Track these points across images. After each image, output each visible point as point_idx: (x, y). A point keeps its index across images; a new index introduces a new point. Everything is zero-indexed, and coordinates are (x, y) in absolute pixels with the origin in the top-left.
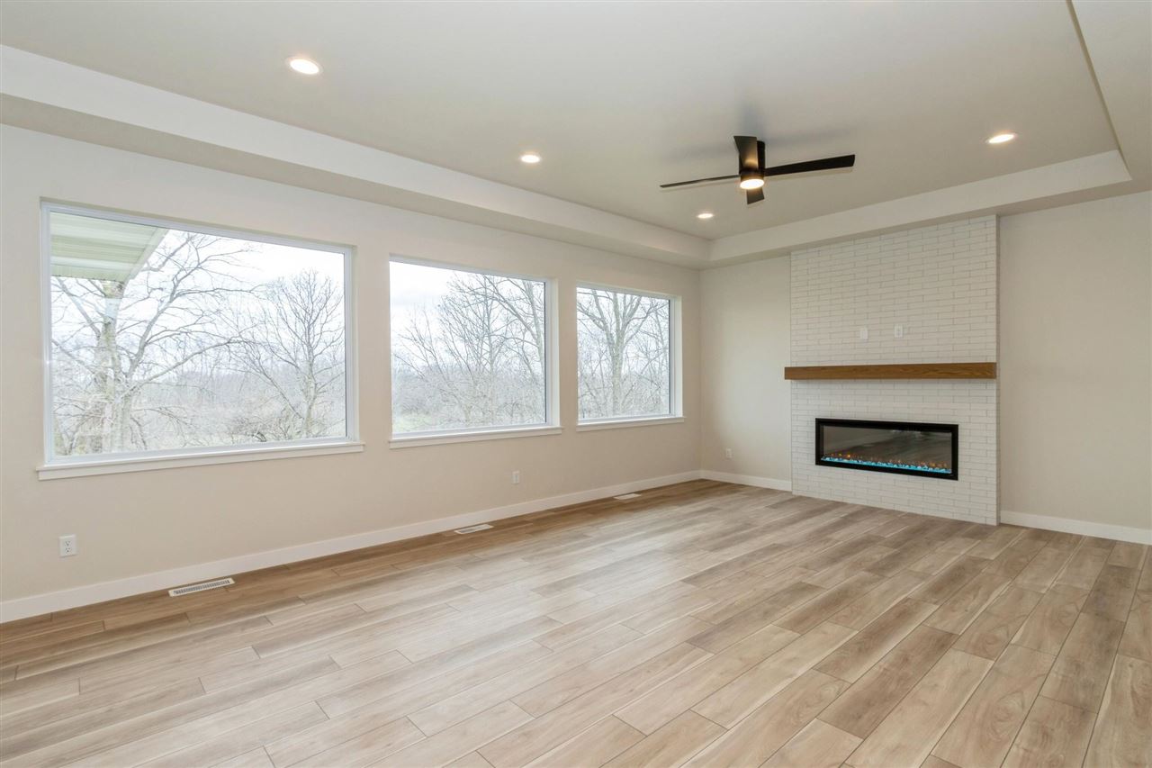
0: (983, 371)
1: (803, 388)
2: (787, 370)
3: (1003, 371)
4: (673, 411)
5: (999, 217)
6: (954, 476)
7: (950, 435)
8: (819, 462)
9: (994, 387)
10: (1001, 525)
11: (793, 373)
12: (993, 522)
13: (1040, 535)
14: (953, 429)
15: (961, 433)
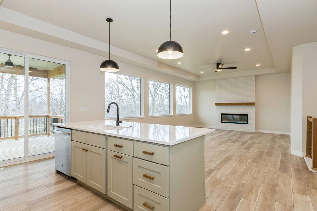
0: (253, 104)
1: (218, 107)
2: (215, 103)
3: (256, 104)
4: (190, 112)
5: (255, 76)
6: (247, 124)
7: (247, 116)
8: (222, 122)
9: (255, 107)
10: (255, 132)
11: (217, 104)
12: (254, 132)
13: (262, 133)
14: (247, 115)
15: (249, 115)
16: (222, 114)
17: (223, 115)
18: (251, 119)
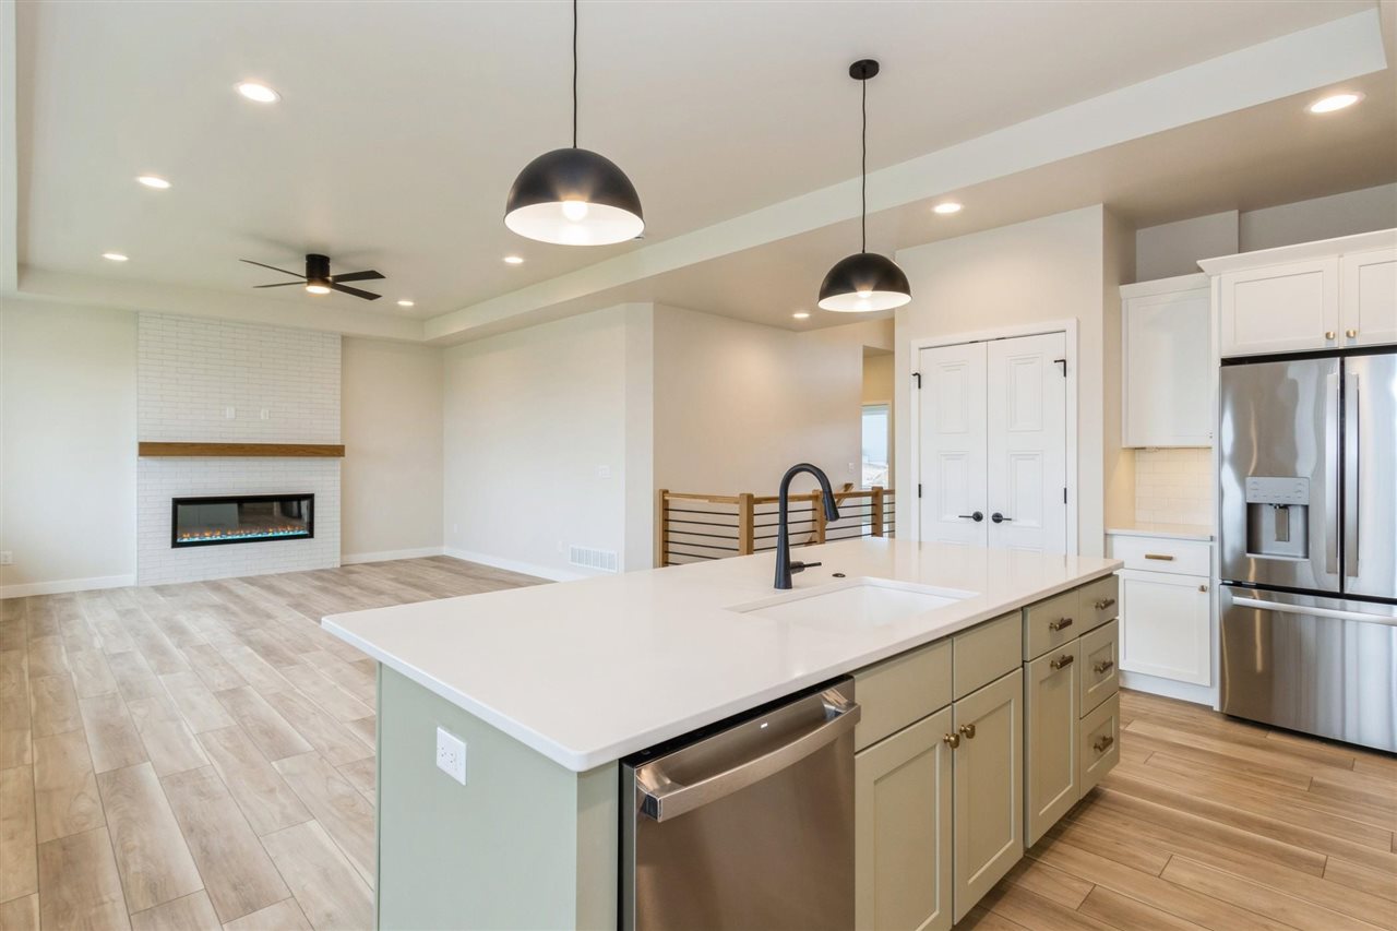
0: (336, 451)
2: (141, 445)
5: (340, 337)
6: (310, 535)
7: (308, 502)
8: (175, 543)
9: (342, 463)
10: (342, 566)
11: (148, 449)
12: (338, 565)
14: (310, 497)
15: (316, 500)
16: (177, 502)
17: (180, 507)
18: (327, 515)
